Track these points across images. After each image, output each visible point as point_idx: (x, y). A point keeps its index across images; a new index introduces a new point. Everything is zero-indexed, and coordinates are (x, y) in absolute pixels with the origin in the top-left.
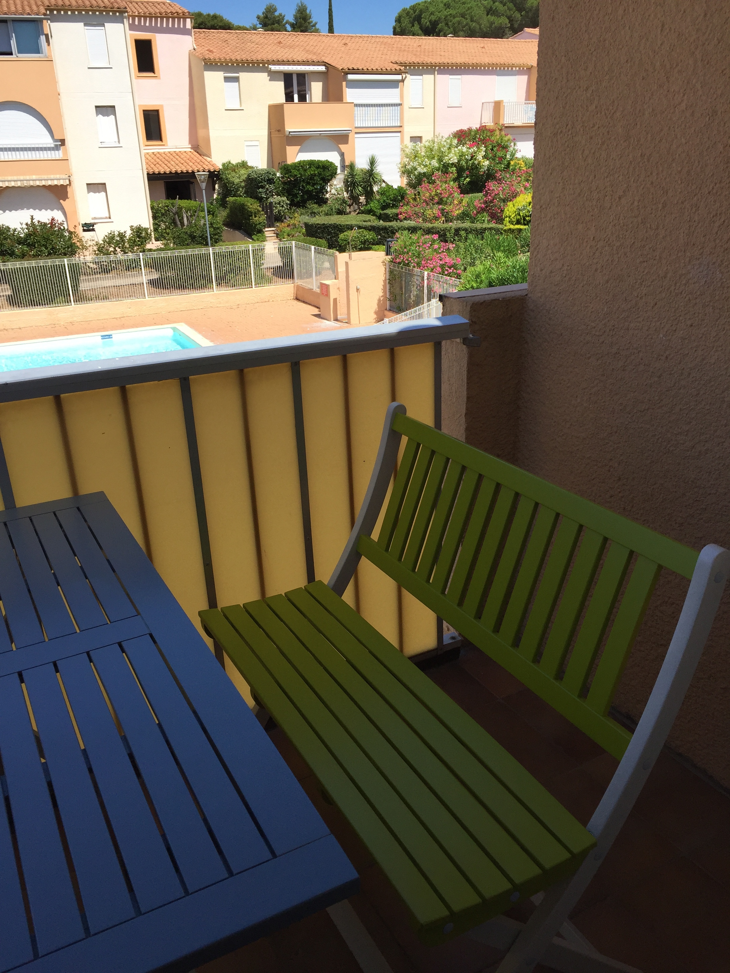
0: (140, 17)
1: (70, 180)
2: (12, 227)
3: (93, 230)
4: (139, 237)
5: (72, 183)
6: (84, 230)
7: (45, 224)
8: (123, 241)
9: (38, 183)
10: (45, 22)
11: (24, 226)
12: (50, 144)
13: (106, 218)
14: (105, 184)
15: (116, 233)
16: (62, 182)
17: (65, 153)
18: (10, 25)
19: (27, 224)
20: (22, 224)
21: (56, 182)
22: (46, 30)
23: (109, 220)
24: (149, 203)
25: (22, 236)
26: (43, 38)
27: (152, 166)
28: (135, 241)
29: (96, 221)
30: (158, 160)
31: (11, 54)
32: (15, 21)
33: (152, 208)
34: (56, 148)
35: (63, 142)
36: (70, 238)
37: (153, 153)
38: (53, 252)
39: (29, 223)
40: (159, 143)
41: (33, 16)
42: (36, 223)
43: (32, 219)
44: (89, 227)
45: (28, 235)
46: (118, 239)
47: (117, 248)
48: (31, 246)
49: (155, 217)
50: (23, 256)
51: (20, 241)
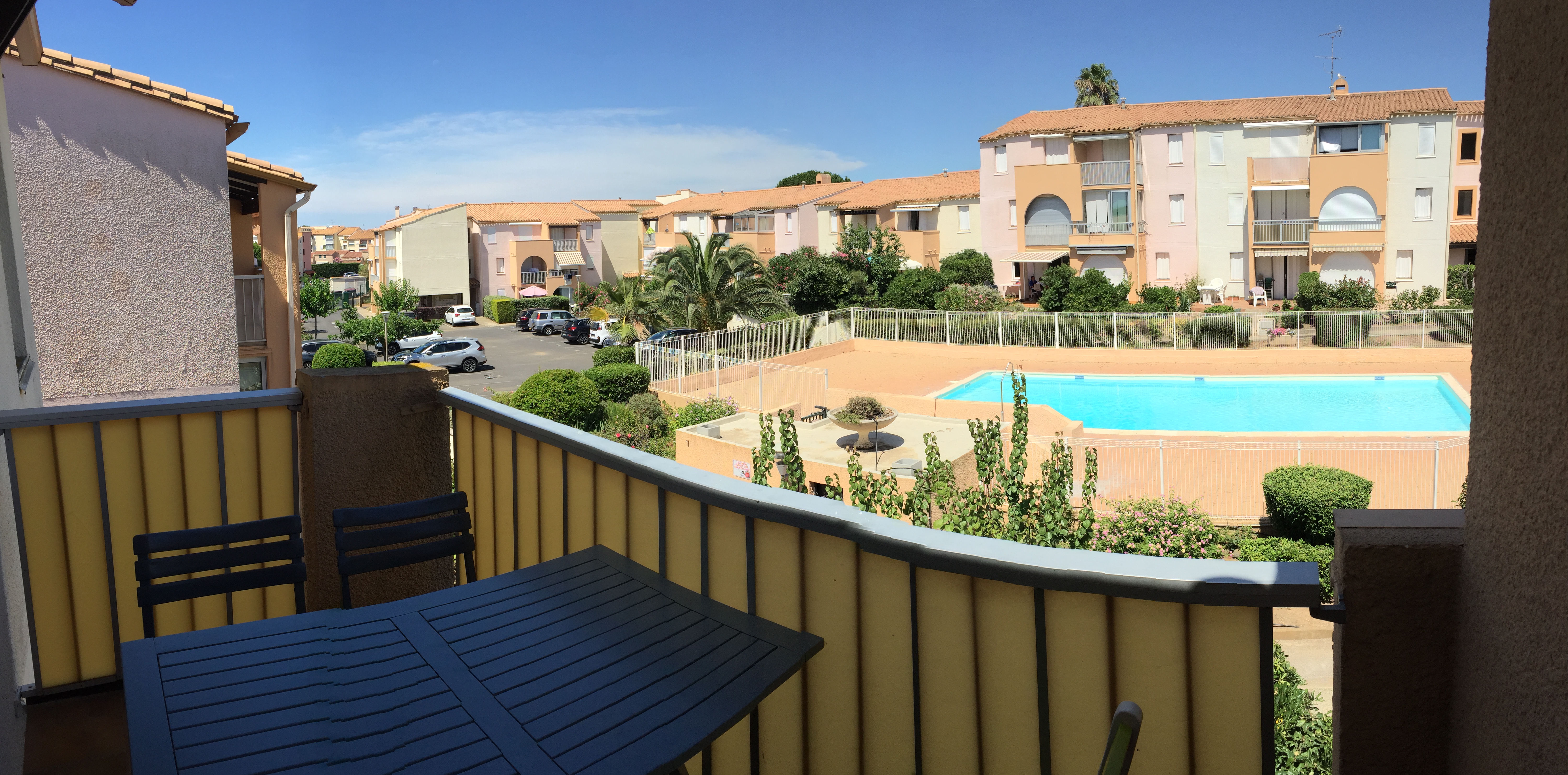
0: (1470, 115)
1: (1383, 248)
2: (1328, 283)
3: (1395, 287)
4: (1429, 295)
5: (1385, 250)
6: (1387, 287)
7: (1354, 282)
8: (1415, 299)
9: (1358, 249)
10: (1387, 124)
11: (1338, 283)
12: (1373, 219)
13: (1408, 278)
14: (1412, 251)
15: (1410, 292)
16: (1376, 249)
17: (1384, 226)
18: (1360, 128)
19: (1340, 281)
20: (1336, 281)
21: (1371, 249)
22: (1387, 131)
23: (1411, 280)
24: (1447, 267)
25: (1335, 290)
26: (1383, 137)
27: (1458, 236)
28: (1425, 298)
29: (1398, 280)
30: (1464, 231)
31: (1356, 150)
32: (1363, 125)
33: (1449, 271)
34: (1377, 222)
35: (1383, 217)
36: (1372, 294)
37: (1461, 225)
38: (1356, 305)
39: (1342, 280)
40: (1469, 217)
41: (1379, 120)
42: (1348, 281)
43: (1345, 278)
44: (1391, 285)
45: (1340, 290)
46: (1411, 296)
47: (1408, 304)
48: (1340, 299)
49: (1449, 279)
50: (1332, 306)
51: (1333, 294)
